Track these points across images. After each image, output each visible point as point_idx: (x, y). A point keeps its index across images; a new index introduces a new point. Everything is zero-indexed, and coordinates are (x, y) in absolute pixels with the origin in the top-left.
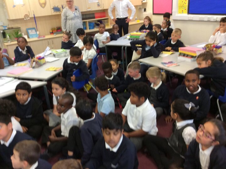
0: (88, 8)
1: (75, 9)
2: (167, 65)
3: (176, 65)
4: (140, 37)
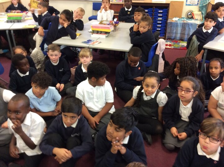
2: (89, 44)
3: (98, 42)
4: (22, 19)
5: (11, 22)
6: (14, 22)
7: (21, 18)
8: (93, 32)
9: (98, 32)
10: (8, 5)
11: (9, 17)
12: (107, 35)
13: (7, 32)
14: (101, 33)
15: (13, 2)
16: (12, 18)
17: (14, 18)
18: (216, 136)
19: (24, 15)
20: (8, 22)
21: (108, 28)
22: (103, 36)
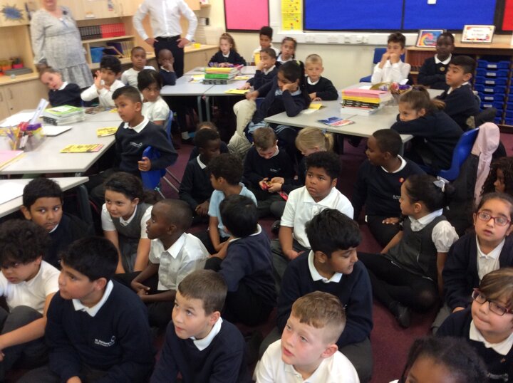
0: (88, 13)
1: (61, 12)
2: (330, 124)
3: (348, 123)
4: (229, 77)
5: (210, 82)
6: (215, 83)
7: (227, 76)
8: (346, 103)
9: (354, 104)
10: (213, 53)
11: (208, 74)
12: (372, 110)
13: (199, 99)
14: (361, 105)
15: (222, 49)
16: (212, 76)
17: (216, 76)
18: (504, 300)
19: (233, 71)
20: (205, 82)
21: (376, 96)
22: (364, 112)
